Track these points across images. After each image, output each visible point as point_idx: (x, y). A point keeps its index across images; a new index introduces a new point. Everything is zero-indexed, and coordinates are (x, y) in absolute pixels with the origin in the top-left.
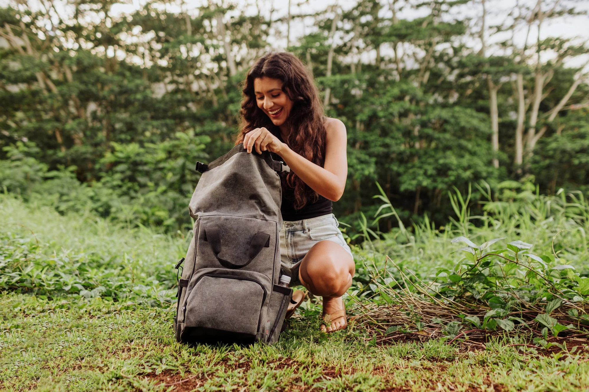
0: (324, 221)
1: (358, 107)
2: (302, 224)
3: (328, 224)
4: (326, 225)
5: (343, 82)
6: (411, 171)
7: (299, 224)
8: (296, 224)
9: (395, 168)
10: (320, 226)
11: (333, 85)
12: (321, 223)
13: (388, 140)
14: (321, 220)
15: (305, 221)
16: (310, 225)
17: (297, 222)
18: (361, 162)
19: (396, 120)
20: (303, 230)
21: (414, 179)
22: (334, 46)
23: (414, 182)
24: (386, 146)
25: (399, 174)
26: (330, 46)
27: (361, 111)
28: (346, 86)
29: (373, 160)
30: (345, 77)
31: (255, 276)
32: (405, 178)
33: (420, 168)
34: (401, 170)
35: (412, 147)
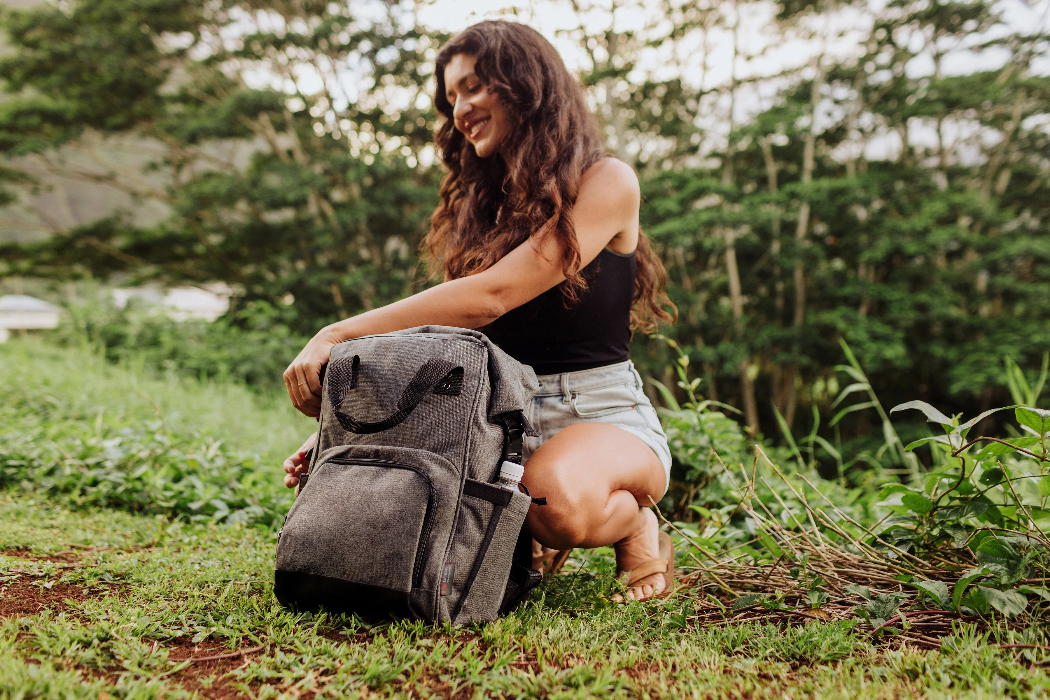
0: (609, 377)
1: (863, 239)
2: (559, 382)
3: (617, 384)
4: (611, 386)
5: (835, 194)
6: (973, 358)
7: (553, 382)
8: (548, 382)
9: (938, 350)
10: (598, 388)
11: (816, 197)
12: (599, 381)
13: (923, 297)
14: (602, 376)
15: (566, 377)
16: (576, 386)
17: (549, 378)
18: (875, 337)
19: (941, 262)
20: (562, 395)
21: (979, 371)
22: (818, 130)
23: (980, 378)
24: (922, 308)
25: (946, 365)
26: (807, 130)
27: (870, 245)
28: (841, 200)
29: (900, 335)
30: (838, 183)
31: (421, 459)
32: (959, 371)
33: (991, 352)
34: (952, 354)
35: (974, 313)
